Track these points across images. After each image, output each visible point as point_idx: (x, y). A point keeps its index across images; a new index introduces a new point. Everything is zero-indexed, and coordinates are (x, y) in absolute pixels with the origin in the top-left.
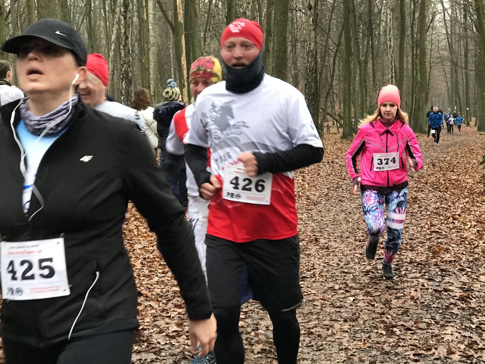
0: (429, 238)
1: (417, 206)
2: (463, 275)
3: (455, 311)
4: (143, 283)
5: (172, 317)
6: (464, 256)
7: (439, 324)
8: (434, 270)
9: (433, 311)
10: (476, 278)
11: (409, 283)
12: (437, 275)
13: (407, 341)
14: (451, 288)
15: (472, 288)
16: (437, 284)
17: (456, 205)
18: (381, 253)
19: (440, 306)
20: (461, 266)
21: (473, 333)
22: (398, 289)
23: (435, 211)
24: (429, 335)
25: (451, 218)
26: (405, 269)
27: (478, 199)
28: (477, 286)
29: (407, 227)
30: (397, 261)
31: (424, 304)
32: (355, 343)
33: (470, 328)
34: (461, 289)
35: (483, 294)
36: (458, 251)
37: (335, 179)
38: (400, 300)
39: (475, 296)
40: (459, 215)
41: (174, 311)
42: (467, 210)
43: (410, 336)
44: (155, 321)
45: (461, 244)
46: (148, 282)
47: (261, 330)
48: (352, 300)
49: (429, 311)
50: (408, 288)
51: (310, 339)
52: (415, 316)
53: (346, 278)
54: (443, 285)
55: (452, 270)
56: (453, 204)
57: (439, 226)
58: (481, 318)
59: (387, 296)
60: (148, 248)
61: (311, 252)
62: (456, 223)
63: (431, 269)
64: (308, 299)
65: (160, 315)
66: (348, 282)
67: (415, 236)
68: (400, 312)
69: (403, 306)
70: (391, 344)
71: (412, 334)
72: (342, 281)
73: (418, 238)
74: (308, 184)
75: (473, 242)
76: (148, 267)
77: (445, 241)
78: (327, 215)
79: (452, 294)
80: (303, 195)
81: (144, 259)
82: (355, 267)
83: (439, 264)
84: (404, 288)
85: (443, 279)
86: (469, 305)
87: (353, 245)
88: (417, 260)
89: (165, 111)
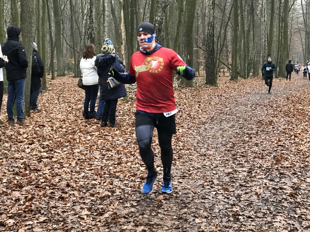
0: (276, 150)
1: (271, 127)
2: (295, 178)
3: (285, 204)
4: (73, 177)
5: (86, 203)
6: (298, 163)
7: (272, 214)
8: (275, 173)
9: (269, 204)
10: (303, 179)
11: (256, 182)
12: (277, 177)
13: (247, 227)
14: (284, 187)
15: (300, 187)
16: (275, 184)
18: (241, 160)
19: (275, 200)
20: (295, 171)
21: (295, 222)
22: (248, 187)
23: (283, 131)
24: (264, 222)
25: (293, 136)
26: (255, 172)
28: (304, 186)
30: (251, 166)
31: (264, 198)
32: (210, 227)
33: (295, 217)
34: (292, 188)
35: (307, 192)
36: (294, 159)
37: (220, 107)
38: (247, 195)
39: (301, 193)
40: (299, 134)
41: (89, 199)
43: (249, 222)
44: (73, 206)
45: (297, 155)
46: (77, 176)
47: (146, 215)
48: (214, 194)
49: (267, 204)
50: (255, 186)
51: (179, 223)
52: (256, 207)
53: (213, 177)
54: (280, 185)
55: (287, 173)
56: (297, 126)
57: (284, 141)
58: (302, 211)
59: (239, 192)
60: (83, 152)
61: (194, 157)
62: (296, 140)
63: (273, 172)
64: (184, 192)
65: (78, 202)
66: (214, 181)
67: (266, 148)
68: (247, 204)
69: (249, 200)
70: (235, 229)
71: (252, 221)
72: (210, 179)
73: (268, 150)
74: (202, 110)
75: (306, 153)
76: (80, 165)
77: (287, 153)
78: (210, 132)
79: (285, 191)
80: (197, 117)
81: (79, 159)
82: (221, 169)
83: (279, 169)
84: (252, 186)
85: (280, 180)
86: (296, 200)
87: (223, 153)
88: (265, 166)
89: (103, 60)
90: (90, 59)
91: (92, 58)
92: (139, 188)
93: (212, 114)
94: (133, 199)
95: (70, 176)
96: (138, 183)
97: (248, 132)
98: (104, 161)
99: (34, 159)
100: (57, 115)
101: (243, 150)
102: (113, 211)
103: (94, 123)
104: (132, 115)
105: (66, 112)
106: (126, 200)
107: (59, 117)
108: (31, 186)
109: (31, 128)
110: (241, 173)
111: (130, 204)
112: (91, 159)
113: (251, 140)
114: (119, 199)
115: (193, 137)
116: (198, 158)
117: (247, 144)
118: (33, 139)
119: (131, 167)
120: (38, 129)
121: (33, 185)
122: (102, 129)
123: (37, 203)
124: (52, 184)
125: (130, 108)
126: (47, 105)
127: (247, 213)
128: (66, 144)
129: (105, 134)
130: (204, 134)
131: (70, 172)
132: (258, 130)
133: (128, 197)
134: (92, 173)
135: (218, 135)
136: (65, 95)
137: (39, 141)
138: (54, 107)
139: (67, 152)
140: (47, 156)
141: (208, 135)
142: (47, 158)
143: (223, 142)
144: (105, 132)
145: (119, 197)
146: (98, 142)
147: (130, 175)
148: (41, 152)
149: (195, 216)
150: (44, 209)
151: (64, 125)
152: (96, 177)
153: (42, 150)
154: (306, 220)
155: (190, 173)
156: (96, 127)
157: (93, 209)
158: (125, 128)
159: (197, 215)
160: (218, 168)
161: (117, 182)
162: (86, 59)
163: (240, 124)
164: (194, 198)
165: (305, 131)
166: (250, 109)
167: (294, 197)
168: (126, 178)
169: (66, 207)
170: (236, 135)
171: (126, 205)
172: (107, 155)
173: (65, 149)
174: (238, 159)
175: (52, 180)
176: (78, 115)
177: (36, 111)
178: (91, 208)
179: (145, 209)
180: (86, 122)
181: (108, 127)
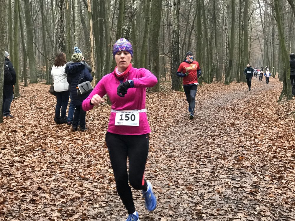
0: (237, 151)
1: (233, 129)
2: (255, 176)
3: (246, 202)
4: (44, 180)
5: (57, 205)
6: (257, 163)
7: (233, 211)
8: (236, 172)
9: (231, 202)
10: (263, 178)
11: (219, 182)
12: (238, 176)
14: (245, 185)
15: (259, 185)
16: (236, 182)
17: (258, 128)
18: (205, 161)
19: (236, 198)
20: (254, 170)
21: (255, 218)
22: (211, 186)
23: (244, 132)
24: (226, 219)
25: (253, 137)
26: (217, 172)
27: (273, 125)
28: (263, 184)
29: (224, 143)
30: (214, 166)
31: (226, 197)
33: (254, 214)
34: (251, 186)
35: (266, 189)
36: (254, 159)
37: (185, 111)
38: (210, 194)
39: (260, 191)
40: (259, 135)
41: (59, 201)
42: (265, 132)
43: (212, 220)
44: (44, 208)
45: (257, 155)
46: (48, 179)
47: (114, 215)
48: (179, 193)
49: (228, 202)
50: (217, 185)
52: (218, 205)
53: (178, 178)
54: (241, 183)
55: (248, 173)
56: (257, 128)
57: (245, 142)
58: (261, 207)
59: (203, 191)
60: (54, 156)
61: (160, 159)
62: (256, 141)
63: (234, 172)
65: (49, 204)
66: (179, 181)
67: (228, 149)
68: (210, 202)
69: (212, 198)
71: (214, 218)
72: (175, 180)
73: (230, 150)
74: (168, 114)
75: (265, 153)
76: (51, 169)
77: (247, 153)
78: (175, 134)
79: (246, 190)
80: (163, 121)
81: (50, 163)
82: (186, 170)
83: (240, 169)
84: (215, 185)
85: (241, 179)
86: (255, 198)
87: (188, 155)
88: (227, 166)
89: (72, 68)
90: (61, 67)
91: (63, 65)
92: (107, 189)
93: (178, 117)
94: (101, 200)
95: (41, 179)
96: (107, 184)
97: (212, 134)
98: (74, 164)
99: (7, 163)
100: (29, 121)
101: (207, 151)
102: (82, 212)
103: (65, 128)
104: (101, 120)
105: (38, 117)
106: (95, 201)
107: (31, 123)
108: (3, 189)
109: (3, 134)
110: (204, 174)
111: (99, 205)
112: (62, 162)
113: (214, 142)
114: (88, 200)
115: (159, 139)
116: (164, 159)
117: (210, 146)
118: (6, 144)
119: (100, 170)
120: (10, 134)
121: (6, 188)
122: (73, 133)
123: (9, 206)
124: (24, 187)
125: (99, 113)
126: (20, 111)
127: (209, 211)
128: (38, 149)
129: (75, 138)
130: (170, 136)
131: (42, 176)
132: (221, 132)
133: (97, 198)
134: (62, 176)
135: (183, 137)
136: (37, 102)
137: (11, 146)
138: (26, 113)
139: (39, 156)
140: (19, 160)
141: (174, 137)
142: (19, 162)
143: (187, 144)
144: (75, 136)
145: (88, 199)
146: (69, 146)
147: (99, 176)
148: (13, 156)
149: (160, 215)
150: (15, 212)
151: (36, 130)
152: (66, 180)
153: (15, 155)
154: (265, 216)
155: (157, 174)
156: (66, 131)
157: (63, 210)
158: (94, 132)
159: (163, 214)
160: (183, 169)
161: (86, 184)
162: (58, 67)
163: (203, 126)
164: (160, 197)
165: (264, 132)
166: (213, 113)
167: (254, 195)
168: (95, 180)
169: (37, 209)
170: (200, 137)
171: (95, 206)
172: (77, 159)
173: (37, 153)
174: (202, 159)
175: (24, 184)
176: (50, 120)
177: (9, 117)
178: (62, 210)
179: (113, 209)
180: (57, 127)
181: (79, 131)
